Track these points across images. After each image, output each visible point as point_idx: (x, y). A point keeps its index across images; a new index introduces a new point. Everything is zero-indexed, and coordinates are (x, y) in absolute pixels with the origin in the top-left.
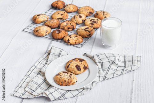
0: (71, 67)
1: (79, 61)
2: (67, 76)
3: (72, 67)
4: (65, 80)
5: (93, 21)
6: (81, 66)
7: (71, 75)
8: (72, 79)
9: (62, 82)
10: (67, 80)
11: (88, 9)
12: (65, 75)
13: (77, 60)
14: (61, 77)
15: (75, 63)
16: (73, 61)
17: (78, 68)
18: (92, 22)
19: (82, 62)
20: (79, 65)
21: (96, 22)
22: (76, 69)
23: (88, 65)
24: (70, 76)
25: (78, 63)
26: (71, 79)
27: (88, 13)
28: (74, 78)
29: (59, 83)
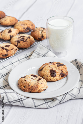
0: (44, 71)
1: (56, 65)
2: (34, 80)
3: (46, 70)
4: (29, 84)
5: (22, 38)
6: (57, 71)
7: (40, 79)
8: (40, 84)
9: (25, 86)
10: (32, 85)
11: (27, 24)
12: (32, 78)
13: (55, 63)
14: (26, 80)
15: (51, 66)
16: (49, 64)
17: (53, 73)
18: (19, 39)
19: (60, 67)
20: (54, 69)
21: (25, 40)
22: (49, 73)
23: (67, 72)
24: (38, 81)
25: (55, 68)
26: (37, 85)
27: (24, 28)
28: (42, 84)
29: (21, 88)
